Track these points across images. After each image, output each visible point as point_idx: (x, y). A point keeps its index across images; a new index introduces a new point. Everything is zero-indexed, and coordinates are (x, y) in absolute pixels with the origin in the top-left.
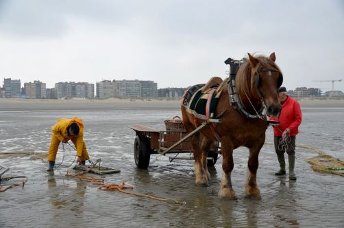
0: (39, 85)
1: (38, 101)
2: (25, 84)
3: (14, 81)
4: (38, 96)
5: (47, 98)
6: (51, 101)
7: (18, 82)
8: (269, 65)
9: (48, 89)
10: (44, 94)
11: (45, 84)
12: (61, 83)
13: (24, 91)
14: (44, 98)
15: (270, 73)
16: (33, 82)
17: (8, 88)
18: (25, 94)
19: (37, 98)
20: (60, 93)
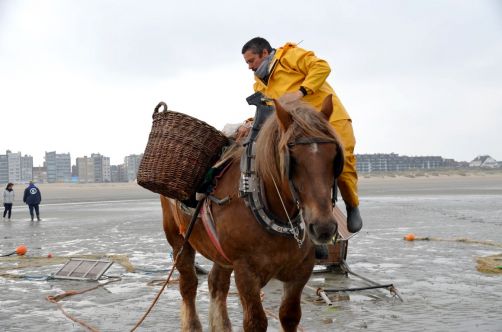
0: (99, 160)
1: (99, 186)
2: (77, 160)
3: (59, 155)
4: (98, 178)
5: (112, 181)
6: (119, 186)
7: (66, 158)
8: (314, 129)
9: (114, 167)
10: (106, 175)
11: (108, 159)
12: (135, 156)
13: (76, 172)
14: (107, 181)
15: (315, 148)
16: (89, 156)
17: (51, 168)
18: (77, 175)
19: (97, 181)
20: (132, 172)
